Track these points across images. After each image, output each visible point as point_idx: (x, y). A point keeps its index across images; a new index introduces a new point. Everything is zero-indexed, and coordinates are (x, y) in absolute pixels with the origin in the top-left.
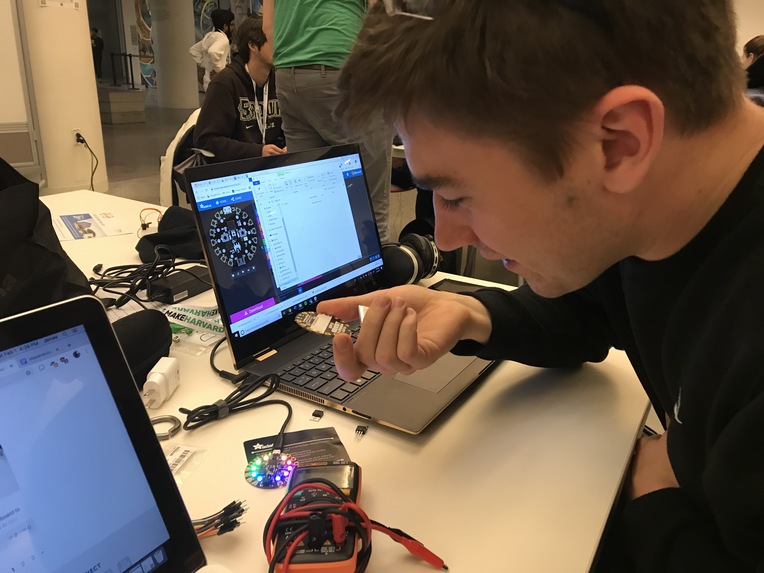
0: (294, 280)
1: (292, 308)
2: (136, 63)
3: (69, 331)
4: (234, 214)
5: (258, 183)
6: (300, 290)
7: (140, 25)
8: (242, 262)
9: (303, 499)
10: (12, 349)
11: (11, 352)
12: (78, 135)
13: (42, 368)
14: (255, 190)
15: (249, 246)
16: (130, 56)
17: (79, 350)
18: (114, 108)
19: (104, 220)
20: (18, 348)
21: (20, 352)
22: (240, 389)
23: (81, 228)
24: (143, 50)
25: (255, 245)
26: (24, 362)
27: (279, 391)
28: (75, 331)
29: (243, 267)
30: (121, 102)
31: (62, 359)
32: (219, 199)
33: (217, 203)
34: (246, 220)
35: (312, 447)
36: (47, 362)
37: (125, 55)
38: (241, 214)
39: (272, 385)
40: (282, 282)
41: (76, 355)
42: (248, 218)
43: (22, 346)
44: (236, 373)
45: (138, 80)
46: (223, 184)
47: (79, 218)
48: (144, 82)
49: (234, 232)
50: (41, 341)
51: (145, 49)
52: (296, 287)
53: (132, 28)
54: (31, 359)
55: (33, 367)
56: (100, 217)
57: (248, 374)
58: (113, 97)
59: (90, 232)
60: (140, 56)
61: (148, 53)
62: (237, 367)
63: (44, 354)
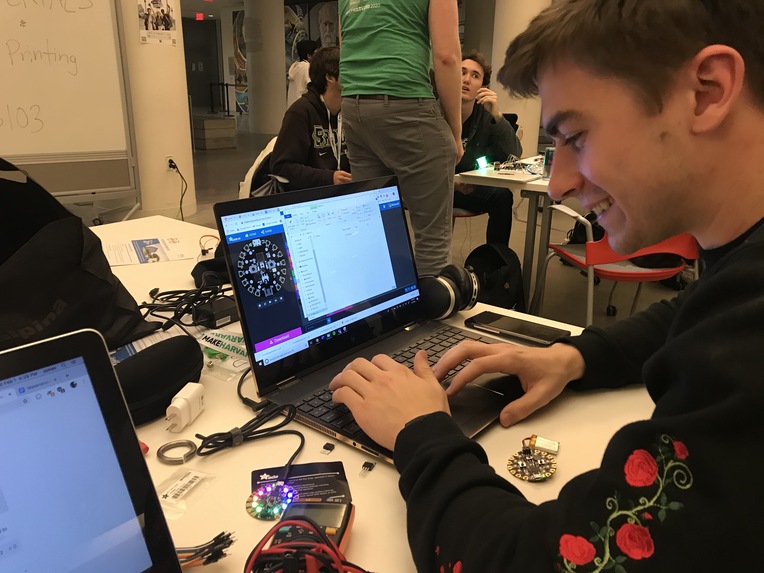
0: (324, 310)
1: (319, 338)
2: (232, 91)
3: (67, 363)
4: (263, 246)
5: (290, 216)
6: (329, 320)
7: (237, 56)
8: (269, 293)
9: (289, 535)
10: (12, 379)
11: (11, 382)
12: (171, 161)
13: (38, 397)
14: (286, 223)
15: (278, 277)
16: (227, 85)
17: (75, 381)
18: (208, 134)
19: (170, 246)
20: (17, 377)
21: (19, 381)
22: (258, 417)
23: (148, 252)
24: (239, 79)
25: (283, 276)
26: (22, 391)
27: (295, 421)
28: (74, 362)
29: (270, 298)
30: (214, 129)
31: (60, 389)
32: (249, 232)
33: (247, 236)
34: (276, 252)
35: (316, 481)
36: (44, 392)
37: (223, 84)
38: (271, 246)
39: (289, 414)
40: (310, 312)
41: (73, 385)
42: (278, 250)
43: (21, 376)
44: (258, 400)
45: (233, 107)
46: (253, 218)
47: (148, 243)
48: (238, 109)
49: (262, 263)
50: (40, 371)
51: (240, 79)
52: (325, 317)
53: (230, 59)
54: (29, 388)
55: (31, 395)
56: (167, 242)
57: (269, 403)
58: (207, 124)
59: (155, 256)
60: (236, 85)
61: (243, 83)
62: (260, 394)
63: (42, 384)
